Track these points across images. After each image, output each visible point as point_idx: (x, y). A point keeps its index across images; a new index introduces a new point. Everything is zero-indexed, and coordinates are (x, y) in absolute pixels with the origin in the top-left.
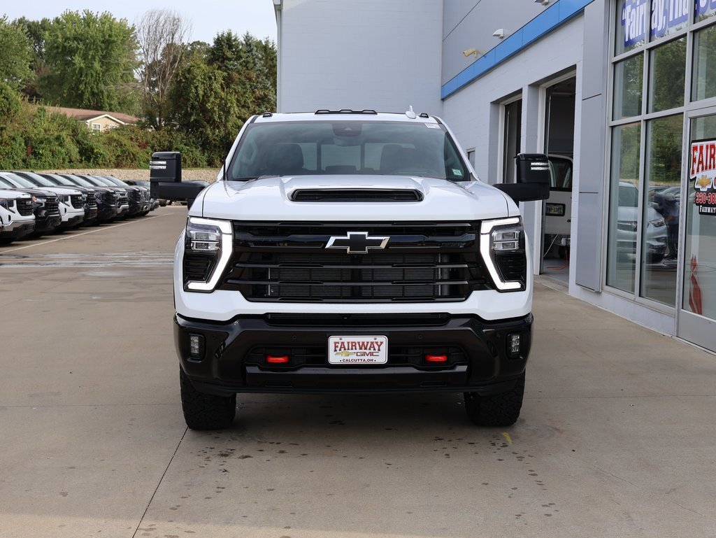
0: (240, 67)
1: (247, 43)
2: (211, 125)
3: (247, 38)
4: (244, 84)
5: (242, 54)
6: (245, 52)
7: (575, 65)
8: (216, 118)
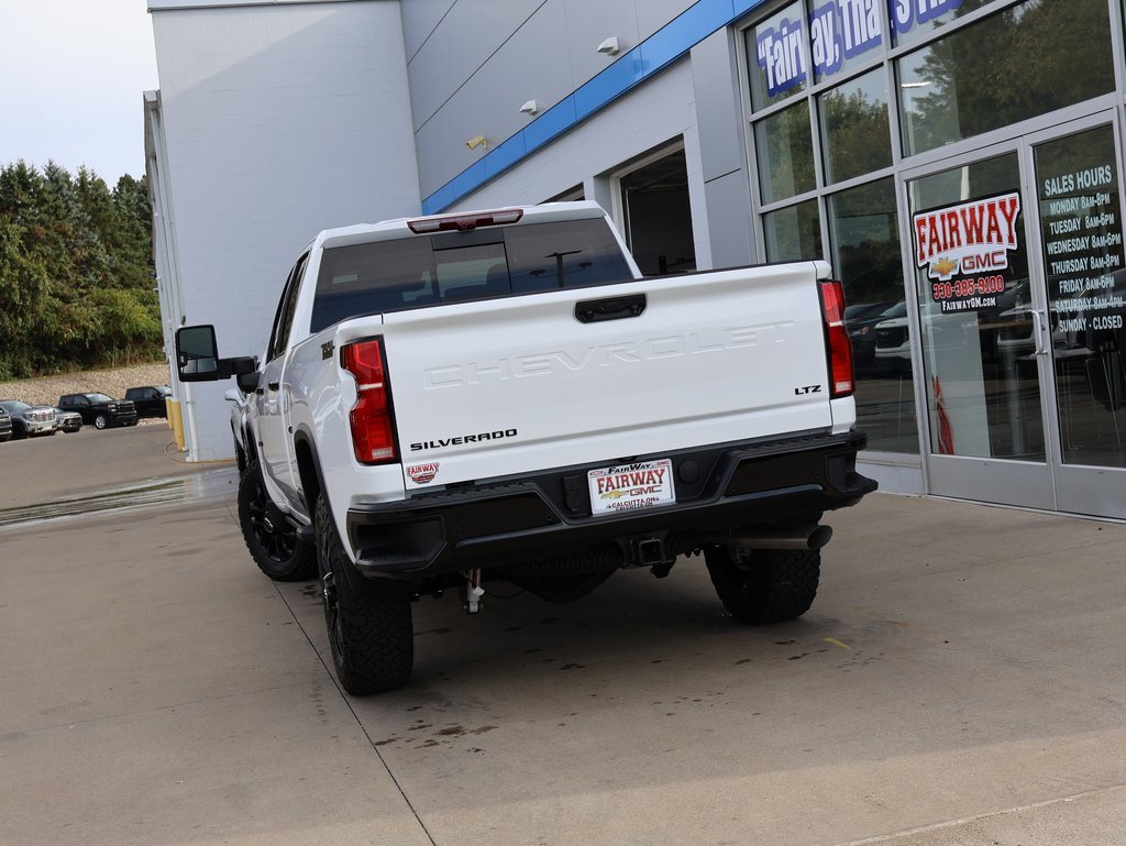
0: (45, 217)
1: (51, 179)
2: (9, 312)
3: (52, 170)
4: (56, 243)
5: (46, 195)
6: (50, 193)
7: (682, 135)
8: (17, 298)
